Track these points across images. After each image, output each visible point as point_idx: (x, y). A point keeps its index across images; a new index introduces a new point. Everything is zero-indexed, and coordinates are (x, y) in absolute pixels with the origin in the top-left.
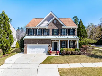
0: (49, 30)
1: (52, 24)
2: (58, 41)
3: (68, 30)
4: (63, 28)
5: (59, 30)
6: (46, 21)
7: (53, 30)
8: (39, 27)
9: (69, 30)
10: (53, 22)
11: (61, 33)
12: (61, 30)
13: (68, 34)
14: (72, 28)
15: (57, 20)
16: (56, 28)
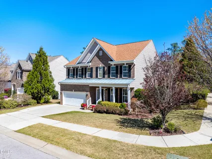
0: (92, 68)
1: (96, 58)
2: (99, 87)
3: (119, 67)
4: (112, 65)
5: (106, 68)
6: (89, 54)
7: (97, 68)
8: (80, 65)
9: (121, 67)
10: (97, 55)
11: (109, 73)
12: (109, 68)
13: (119, 76)
14: (127, 64)
15: (103, 51)
16: (101, 65)
